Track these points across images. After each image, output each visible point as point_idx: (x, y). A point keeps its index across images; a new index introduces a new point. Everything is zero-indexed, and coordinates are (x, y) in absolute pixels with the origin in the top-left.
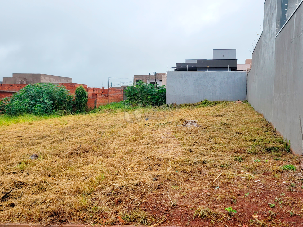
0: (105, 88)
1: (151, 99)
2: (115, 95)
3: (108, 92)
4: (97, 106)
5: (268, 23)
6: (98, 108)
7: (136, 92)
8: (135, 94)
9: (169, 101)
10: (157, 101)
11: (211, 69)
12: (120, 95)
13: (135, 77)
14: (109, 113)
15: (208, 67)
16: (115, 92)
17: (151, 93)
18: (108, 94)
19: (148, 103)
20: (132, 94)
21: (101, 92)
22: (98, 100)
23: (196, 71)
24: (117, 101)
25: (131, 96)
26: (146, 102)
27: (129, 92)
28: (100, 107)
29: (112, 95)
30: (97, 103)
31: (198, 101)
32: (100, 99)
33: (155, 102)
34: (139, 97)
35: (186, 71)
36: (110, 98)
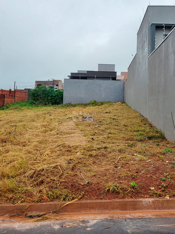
0: (12, 90)
1: (51, 99)
2: (20, 96)
3: (15, 93)
4: (5, 104)
5: (141, 48)
6: (6, 106)
7: (39, 94)
8: (38, 96)
9: (65, 101)
10: (56, 101)
11: (98, 78)
12: (25, 96)
13: (36, 82)
14: (16, 110)
15: (95, 76)
16: (20, 93)
17: (51, 95)
18: (15, 95)
19: (49, 103)
20: (36, 95)
21: (8, 93)
22: (6, 99)
23: (86, 79)
24: (23, 101)
25: (35, 97)
26: (47, 102)
27: (33, 94)
28: (8, 106)
29: (18, 96)
30: (5, 102)
31: (88, 102)
32: (8, 99)
33: (54, 102)
34: (41, 98)
35: (79, 79)
36: (16, 98)
